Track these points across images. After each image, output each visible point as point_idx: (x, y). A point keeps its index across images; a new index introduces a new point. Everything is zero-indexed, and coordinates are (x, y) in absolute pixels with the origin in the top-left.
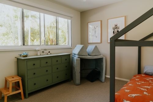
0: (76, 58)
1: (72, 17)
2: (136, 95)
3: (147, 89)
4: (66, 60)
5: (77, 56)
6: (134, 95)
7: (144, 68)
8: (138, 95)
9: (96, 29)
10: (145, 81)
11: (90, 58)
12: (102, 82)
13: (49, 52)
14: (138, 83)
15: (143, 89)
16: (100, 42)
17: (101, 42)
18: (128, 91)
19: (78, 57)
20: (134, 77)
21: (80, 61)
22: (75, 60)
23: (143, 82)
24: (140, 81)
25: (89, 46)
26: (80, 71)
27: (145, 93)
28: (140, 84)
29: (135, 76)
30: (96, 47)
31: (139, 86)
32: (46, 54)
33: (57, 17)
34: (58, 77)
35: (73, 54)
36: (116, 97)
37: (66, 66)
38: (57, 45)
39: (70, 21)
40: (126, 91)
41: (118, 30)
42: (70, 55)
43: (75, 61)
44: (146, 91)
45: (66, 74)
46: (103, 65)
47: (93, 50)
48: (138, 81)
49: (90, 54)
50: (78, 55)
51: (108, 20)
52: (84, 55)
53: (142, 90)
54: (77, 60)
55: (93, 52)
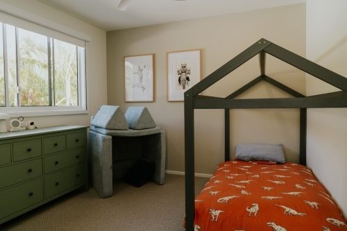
0: (102, 135)
1: (88, 41)
2: (229, 197)
3: (245, 184)
4: (77, 140)
5: (104, 131)
6: (227, 199)
7: (235, 149)
8: (233, 197)
9: (143, 71)
10: (239, 171)
11: (134, 135)
12: (159, 184)
13: (32, 124)
14: (229, 177)
15: (240, 186)
16: (152, 100)
17: (154, 101)
18: (216, 193)
19: (107, 134)
20: (220, 167)
21: (111, 142)
22: (101, 140)
23: (237, 175)
24: (231, 172)
25: (130, 107)
26: (111, 164)
27: (243, 192)
28: (232, 177)
29: (221, 165)
30: (146, 110)
31: (232, 181)
32: (25, 128)
33: (51, 39)
34: (57, 184)
35: (93, 128)
36: (196, 207)
37: (78, 157)
38: (50, 105)
39: (82, 50)
40: (213, 193)
41: (188, 75)
42: (85, 129)
43: (101, 144)
44: (244, 189)
45: (78, 176)
46: (161, 148)
47: (141, 117)
48: (228, 174)
49: (133, 127)
50: (106, 129)
51: (168, 53)
52: (121, 127)
53: (238, 188)
54: (104, 140)
55: (139, 121)
